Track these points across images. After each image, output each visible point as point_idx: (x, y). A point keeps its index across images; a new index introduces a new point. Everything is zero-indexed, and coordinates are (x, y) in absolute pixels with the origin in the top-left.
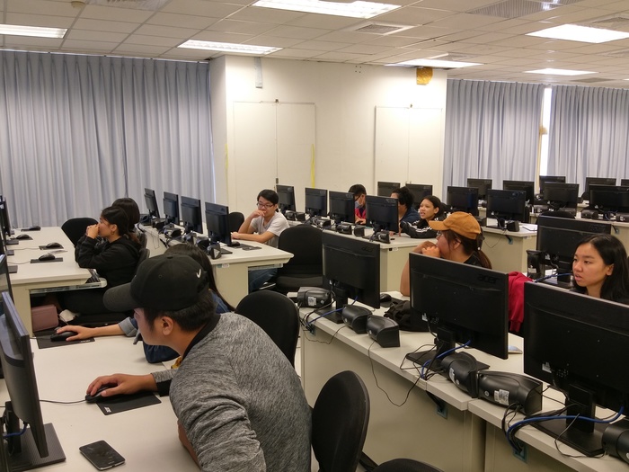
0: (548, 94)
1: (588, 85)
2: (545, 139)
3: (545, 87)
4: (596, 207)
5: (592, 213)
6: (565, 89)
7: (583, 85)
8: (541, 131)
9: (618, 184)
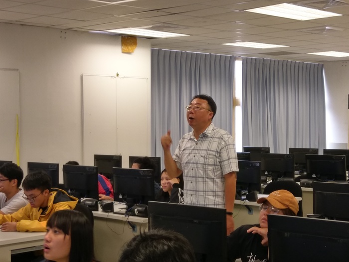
0: (238, 65)
1: (273, 58)
2: (238, 111)
3: (235, 59)
4: (314, 176)
5: (311, 182)
6: (254, 62)
7: (269, 58)
8: (234, 103)
9: (321, 153)
